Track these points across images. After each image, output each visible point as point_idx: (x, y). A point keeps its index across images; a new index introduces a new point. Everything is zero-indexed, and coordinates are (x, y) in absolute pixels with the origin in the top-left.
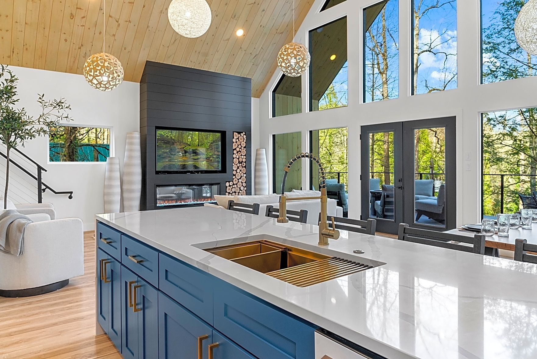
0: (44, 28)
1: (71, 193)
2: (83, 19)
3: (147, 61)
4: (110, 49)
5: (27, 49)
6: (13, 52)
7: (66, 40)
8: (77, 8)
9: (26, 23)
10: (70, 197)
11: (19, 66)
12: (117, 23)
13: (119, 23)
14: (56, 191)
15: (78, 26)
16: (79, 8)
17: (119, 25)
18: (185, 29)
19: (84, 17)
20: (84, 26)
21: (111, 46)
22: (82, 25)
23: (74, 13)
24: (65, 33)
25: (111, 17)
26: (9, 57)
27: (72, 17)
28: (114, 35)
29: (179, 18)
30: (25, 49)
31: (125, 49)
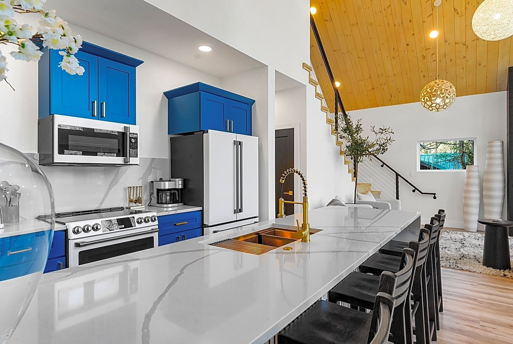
0: (407, 74)
1: (434, 194)
2: (433, 56)
3: (509, 67)
4: (465, 70)
5: (399, 92)
6: (391, 96)
7: (424, 76)
8: (426, 50)
9: (394, 75)
10: (435, 198)
11: (397, 104)
12: (465, 46)
13: (466, 45)
14: (423, 192)
15: (431, 62)
16: (428, 49)
17: (467, 47)
18: (488, 35)
19: (433, 54)
20: (435, 60)
21: (464, 68)
22: (433, 60)
23: (424, 54)
24: (422, 72)
25: (457, 43)
26: (390, 100)
27: (424, 58)
28: (465, 57)
29: (479, 27)
30: (398, 92)
31: (480, 64)
